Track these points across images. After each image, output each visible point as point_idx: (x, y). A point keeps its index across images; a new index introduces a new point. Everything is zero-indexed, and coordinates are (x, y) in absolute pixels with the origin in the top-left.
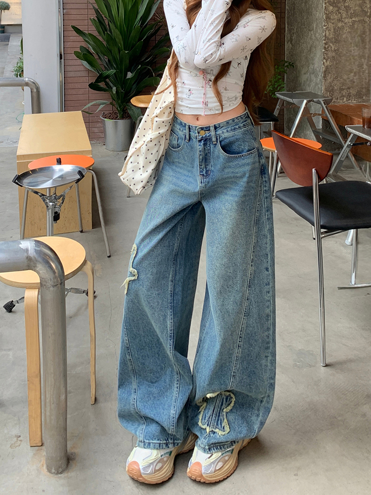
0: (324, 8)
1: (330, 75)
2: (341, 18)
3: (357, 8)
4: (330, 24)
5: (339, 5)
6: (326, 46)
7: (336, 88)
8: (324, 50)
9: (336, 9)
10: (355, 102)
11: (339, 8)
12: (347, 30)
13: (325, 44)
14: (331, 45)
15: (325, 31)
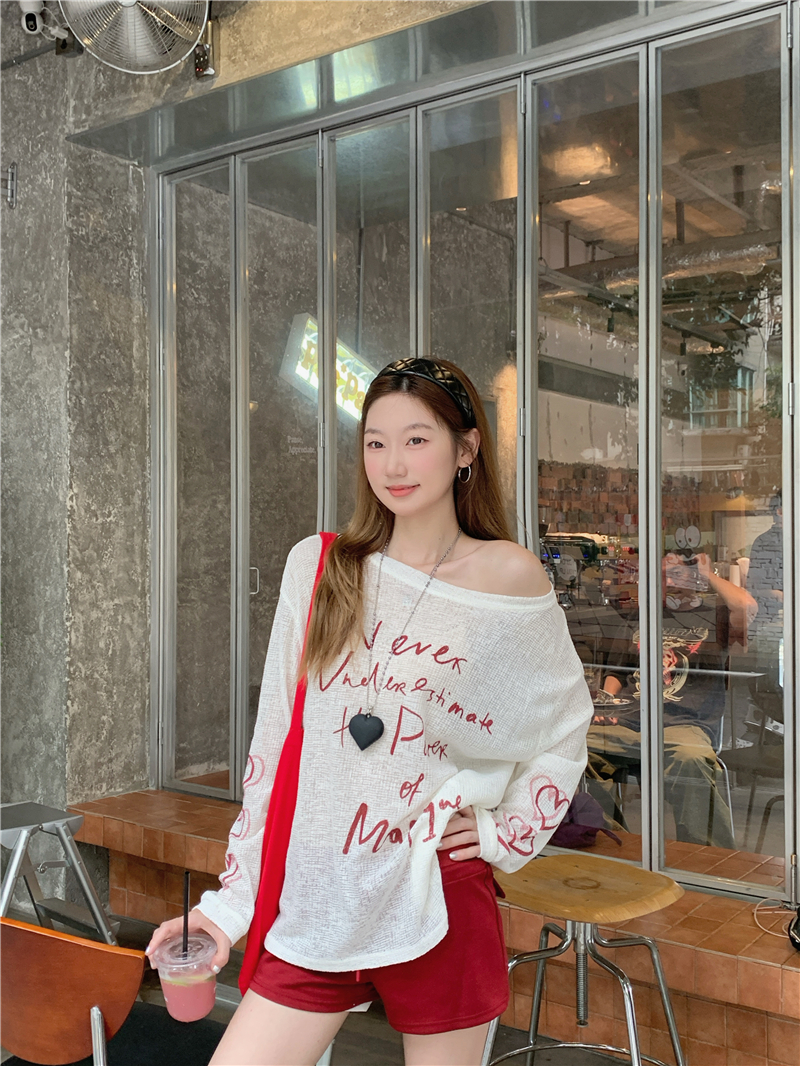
0: (66, 575)
1: (78, 734)
2: (97, 598)
3: (121, 575)
4: (78, 614)
5: (92, 567)
6: (72, 669)
7: (89, 763)
8: (67, 679)
9: (87, 577)
10: (121, 790)
11: (92, 575)
12: (106, 628)
13: (71, 663)
14: (80, 665)
15: (70, 632)
